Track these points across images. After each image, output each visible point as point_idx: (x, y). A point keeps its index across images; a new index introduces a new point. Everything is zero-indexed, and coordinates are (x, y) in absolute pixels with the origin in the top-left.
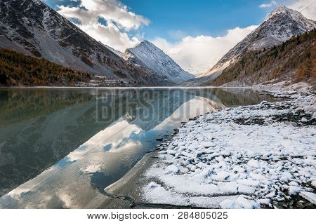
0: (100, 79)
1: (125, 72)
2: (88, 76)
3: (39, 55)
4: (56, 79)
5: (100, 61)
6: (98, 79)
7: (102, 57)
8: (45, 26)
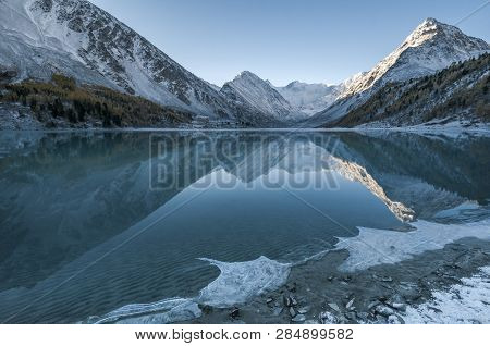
0: (203, 120)
1: (227, 111)
2: (190, 115)
3: (133, 92)
4: (158, 120)
5: (198, 98)
6: (199, 119)
7: (200, 93)
8: (137, 57)
